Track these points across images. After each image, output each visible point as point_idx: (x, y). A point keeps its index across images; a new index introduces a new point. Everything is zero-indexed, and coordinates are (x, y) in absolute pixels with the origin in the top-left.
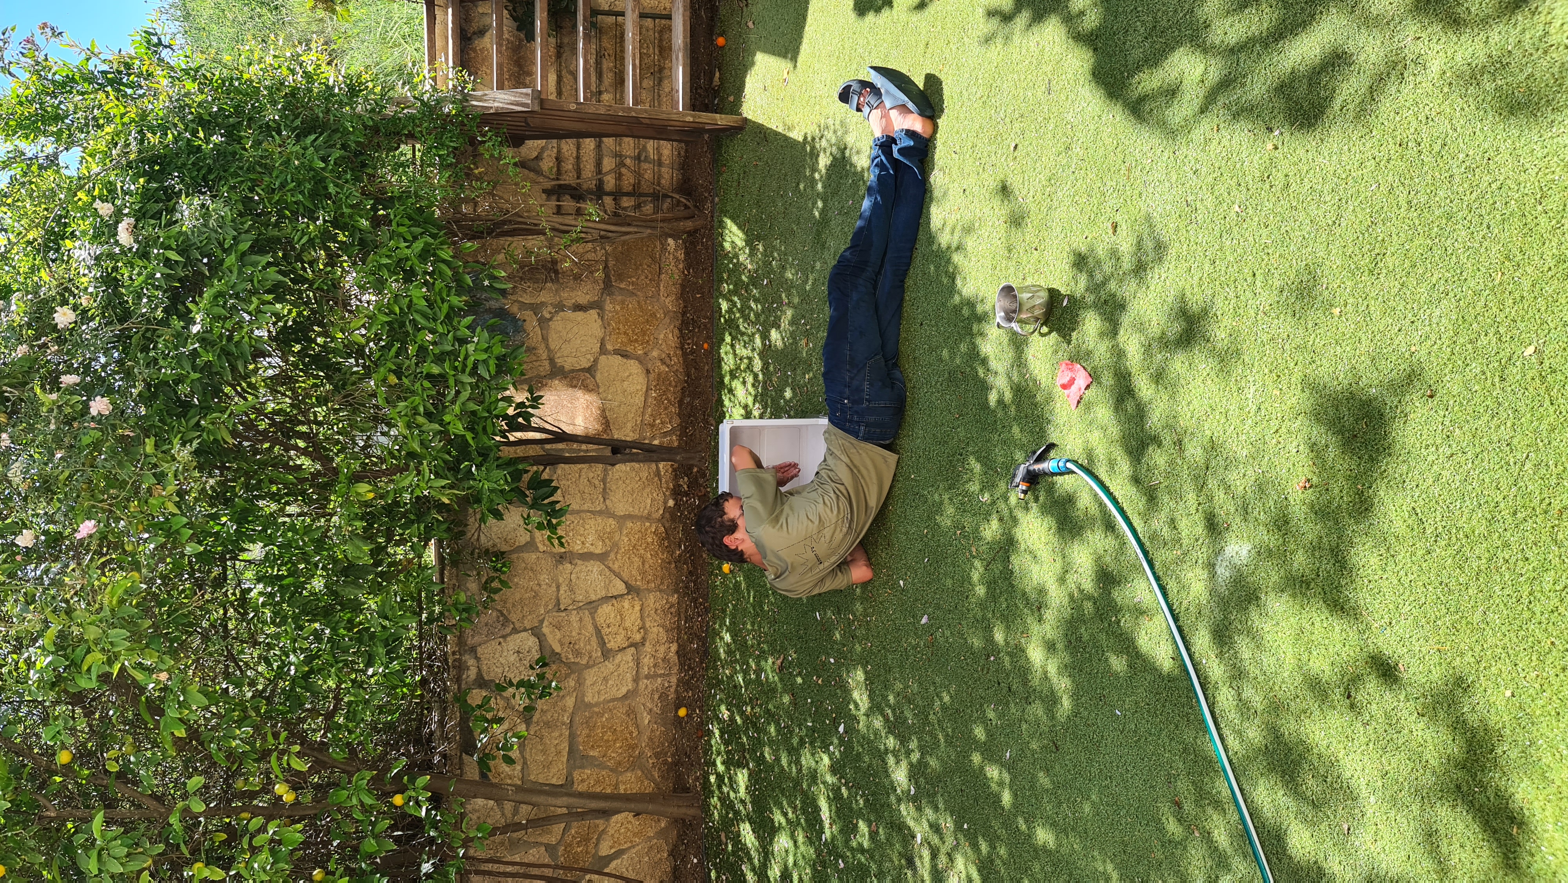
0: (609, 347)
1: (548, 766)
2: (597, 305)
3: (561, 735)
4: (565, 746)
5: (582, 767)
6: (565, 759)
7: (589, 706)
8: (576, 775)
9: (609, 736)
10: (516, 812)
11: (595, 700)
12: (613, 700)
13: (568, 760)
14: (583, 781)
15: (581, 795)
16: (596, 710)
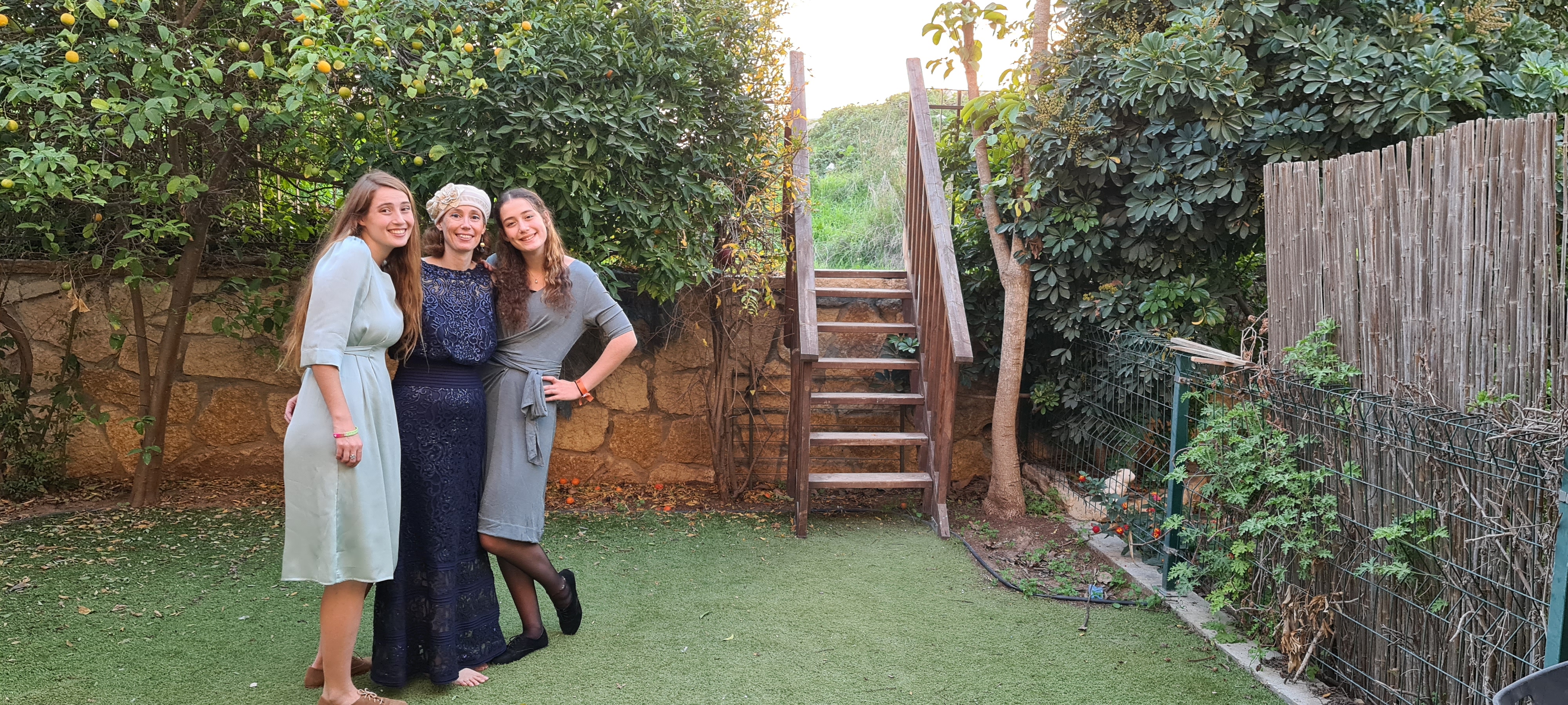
0: (615, 418)
1: (204, 358)
2: (654, 406)
3: (235, 370)
4: (226, 374)
5: (200, 391)
6: (210, 373)
7: (265, 397)
8: (190, 384)
9: (231, 415)
10: (157, 326)
11: (271, 403)
12: (269, 420)
13: (209, 377)
14: (185, 390)
15: (167, 388)
16: (260, 404)
